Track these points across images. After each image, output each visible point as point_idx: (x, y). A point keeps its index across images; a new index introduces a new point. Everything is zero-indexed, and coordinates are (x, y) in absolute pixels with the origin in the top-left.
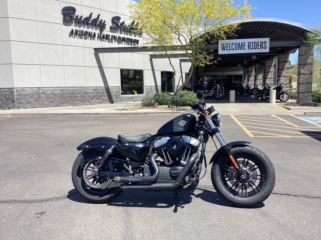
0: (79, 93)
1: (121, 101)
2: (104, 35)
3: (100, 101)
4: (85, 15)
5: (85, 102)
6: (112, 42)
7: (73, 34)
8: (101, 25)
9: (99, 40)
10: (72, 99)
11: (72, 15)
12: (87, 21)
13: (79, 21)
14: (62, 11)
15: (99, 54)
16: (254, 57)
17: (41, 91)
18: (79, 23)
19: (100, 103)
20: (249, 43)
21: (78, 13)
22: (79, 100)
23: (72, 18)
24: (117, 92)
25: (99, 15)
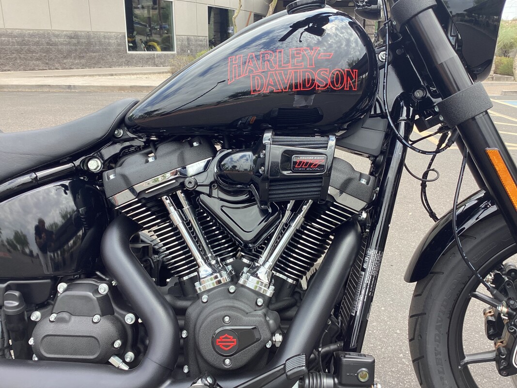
0: (37, 44)
1: (128, 63)
3: (83, 61)
5: (50, 63)
10: (22, 56)
19: (84, 66)
22: (37, 59)
24: (118, 45)
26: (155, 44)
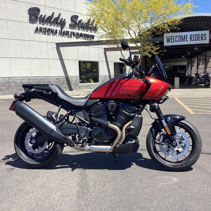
0: (44, 82)
2: (64, 31)
4: (48, 14)
6: (71, 38)
7: (38, 31)
8: (61, 23)
9: (60, 36)
11: (37, 15)
12: (49, 20)
13: (43, 20)
14: (28, 11)
15: (60, 48)
16: (196, 49)
17: (11, 81)
18: (42, 22)
20: (191, 35)
21: (42, 13)
23: (37, 17)
24: (76, 81)
25: (60, 14)
26: (91, 80)
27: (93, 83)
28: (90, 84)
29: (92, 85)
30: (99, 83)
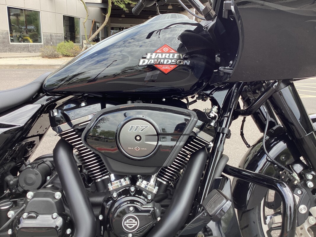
24: (3, 38)
26: (29, 38)
27: (32, 43)
28: (28, 45)
29: (32, 46)
30: (42, 43)
